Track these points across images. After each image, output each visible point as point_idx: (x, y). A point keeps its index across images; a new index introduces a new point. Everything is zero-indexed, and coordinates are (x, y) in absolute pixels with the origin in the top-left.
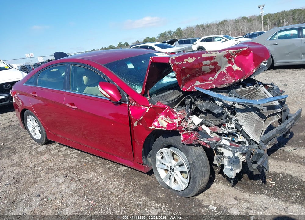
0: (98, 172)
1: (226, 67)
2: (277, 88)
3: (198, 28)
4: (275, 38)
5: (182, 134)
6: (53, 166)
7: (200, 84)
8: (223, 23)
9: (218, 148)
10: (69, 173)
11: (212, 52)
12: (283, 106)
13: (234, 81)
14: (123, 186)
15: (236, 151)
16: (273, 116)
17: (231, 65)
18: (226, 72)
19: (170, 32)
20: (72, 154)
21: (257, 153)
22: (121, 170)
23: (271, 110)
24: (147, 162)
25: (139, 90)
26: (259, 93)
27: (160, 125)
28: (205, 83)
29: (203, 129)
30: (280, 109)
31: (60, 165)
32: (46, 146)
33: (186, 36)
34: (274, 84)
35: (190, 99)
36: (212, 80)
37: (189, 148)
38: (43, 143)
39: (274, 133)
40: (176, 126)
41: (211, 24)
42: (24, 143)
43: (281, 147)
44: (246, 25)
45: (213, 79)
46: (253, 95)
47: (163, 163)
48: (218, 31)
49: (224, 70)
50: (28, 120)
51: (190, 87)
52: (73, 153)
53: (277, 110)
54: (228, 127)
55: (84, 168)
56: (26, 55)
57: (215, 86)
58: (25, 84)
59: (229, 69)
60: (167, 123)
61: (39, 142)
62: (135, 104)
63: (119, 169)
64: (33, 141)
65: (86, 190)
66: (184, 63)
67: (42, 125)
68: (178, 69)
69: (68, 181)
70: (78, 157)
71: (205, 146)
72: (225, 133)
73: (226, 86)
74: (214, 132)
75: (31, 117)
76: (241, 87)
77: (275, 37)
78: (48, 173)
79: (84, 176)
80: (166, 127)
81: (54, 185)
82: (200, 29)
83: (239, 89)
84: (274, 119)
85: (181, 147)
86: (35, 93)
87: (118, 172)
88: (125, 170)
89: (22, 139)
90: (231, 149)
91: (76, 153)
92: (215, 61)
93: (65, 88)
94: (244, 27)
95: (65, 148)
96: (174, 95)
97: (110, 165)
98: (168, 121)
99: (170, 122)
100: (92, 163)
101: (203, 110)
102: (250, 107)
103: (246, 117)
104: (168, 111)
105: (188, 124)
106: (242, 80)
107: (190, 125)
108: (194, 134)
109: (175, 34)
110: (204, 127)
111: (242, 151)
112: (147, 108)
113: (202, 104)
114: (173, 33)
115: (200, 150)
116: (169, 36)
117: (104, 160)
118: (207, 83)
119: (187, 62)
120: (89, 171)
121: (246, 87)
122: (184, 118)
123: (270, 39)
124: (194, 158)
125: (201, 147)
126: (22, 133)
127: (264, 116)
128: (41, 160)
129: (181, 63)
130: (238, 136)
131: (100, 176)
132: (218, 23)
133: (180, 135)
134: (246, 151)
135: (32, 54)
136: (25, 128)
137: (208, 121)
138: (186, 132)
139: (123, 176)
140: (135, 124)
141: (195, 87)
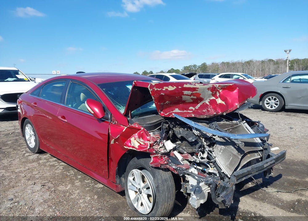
0: (75, 185)
1: (209, 100)
2: (263, 126)
3: (223, 65)
4: (289, 82)
5: (152, 156)
6: (36, 174)
7: (180, 111)
8: (249, 63)
9: (186, 176)
10: (48, 183)
11: (196, 84)
12: (264, 145)
13: (215, 113)
14: (93, 202)
15: (201, 181)
16: (254, 153)
17: (215, 99)
18: (209, 104)
19: (195, 66)
20: (58, 166)
21: (222, 186)
22: (97, 187)
23: (252, 147)
24: (121, 182)
25: (122, 111)
26: (241, 128)
27: (132, 145)
28: (185, 111)
29: (174, 155)
30: (261, 147)
31: (43, 174)
32: (38, 155)
33: (210, 71)
34: (261, 123)
35: (168, 125)
36: (192, 110)
37: (157, 171)
38: (36, 152)
39: (249, 170)
40: (147, 147)
41: (237, 62)
42: (19, 150)
43: (264, 187)
44: (272, 67)
45: (194, 109)
46: (235, 129)
47: (134, 184)
48: (243, 70)
49: (207, 102)
50: (27, 128)
51: (168, 113)
52: (60, 165)
53: (258, 148)
54: (201, 156)
55: (64, 180)
56: (53, 71)
57: (193, 115)
58: (30, 95)
59: (213, 102)
60: (139, 144)
61: (32, 150)
62: (116, 123)
63: (95, 186)
64: (28, 149)
65: (57, 200)
66: (163, 89)
67: (37, 135)
68: (156, 95)
69: (43, 190)
70: (63, 169)
71: (173, 172)
72: (196, 162)
73: (205, 117)
74: (186, 160)
75: (29, 125)
76: (224, 120)
77: (288, 80)
78: (29, 180)
79: (61, 188)
80: (137, 147)
81: (30, 191)
82: (225, 66)
83: (222, 122)
84: (255, 156)
85: (149, 169)
86: (35, 104)
87: (94, 188)
88: (101, 188)
89: (19, 146)
90: (197, 178)
91: (62, 165)
92: (198, 92)
93: (61, 102)
94: (269, 69)
95: (55, 159)
96: (156, 119)
97: (89, 181)
98: (140, 142)
99: (142, 143)
100: (73, 177)
101: (179, 136)
102: (230, 141)
103: (224, 150)
104: (142, 132)
105: (159, 148)
106: (225, 114)
107: (161, 149)
108: (164, 158)
109: (199, 69)
110: (176, 153)
111: (207, 181)
112: (125, 127)
113: (180, 131)
114: (197, 67)
115: (168, 175)
116: (193, 70)
117: (85, 175)
118: (187, 111)
119: (167, 89)
120: (67, 183)
121: (229, 121)
122: (157, 141)
123: (283, 82)
124: (160, 182)
125: (169, 172)
126: (21, 140)
127: (243, 152)
128: (27, 168)
129: (160, 90)
130: (209, 166)
131: (75, 190)
132: (243, 62)
133: (150, 158)
134: (211, 182)
135: (59, 71)
136: (23, 136)
137: (182, 148)
138: (157, 155)
139: (97, 193)
140: (112, 142)
141: (173, 114)
